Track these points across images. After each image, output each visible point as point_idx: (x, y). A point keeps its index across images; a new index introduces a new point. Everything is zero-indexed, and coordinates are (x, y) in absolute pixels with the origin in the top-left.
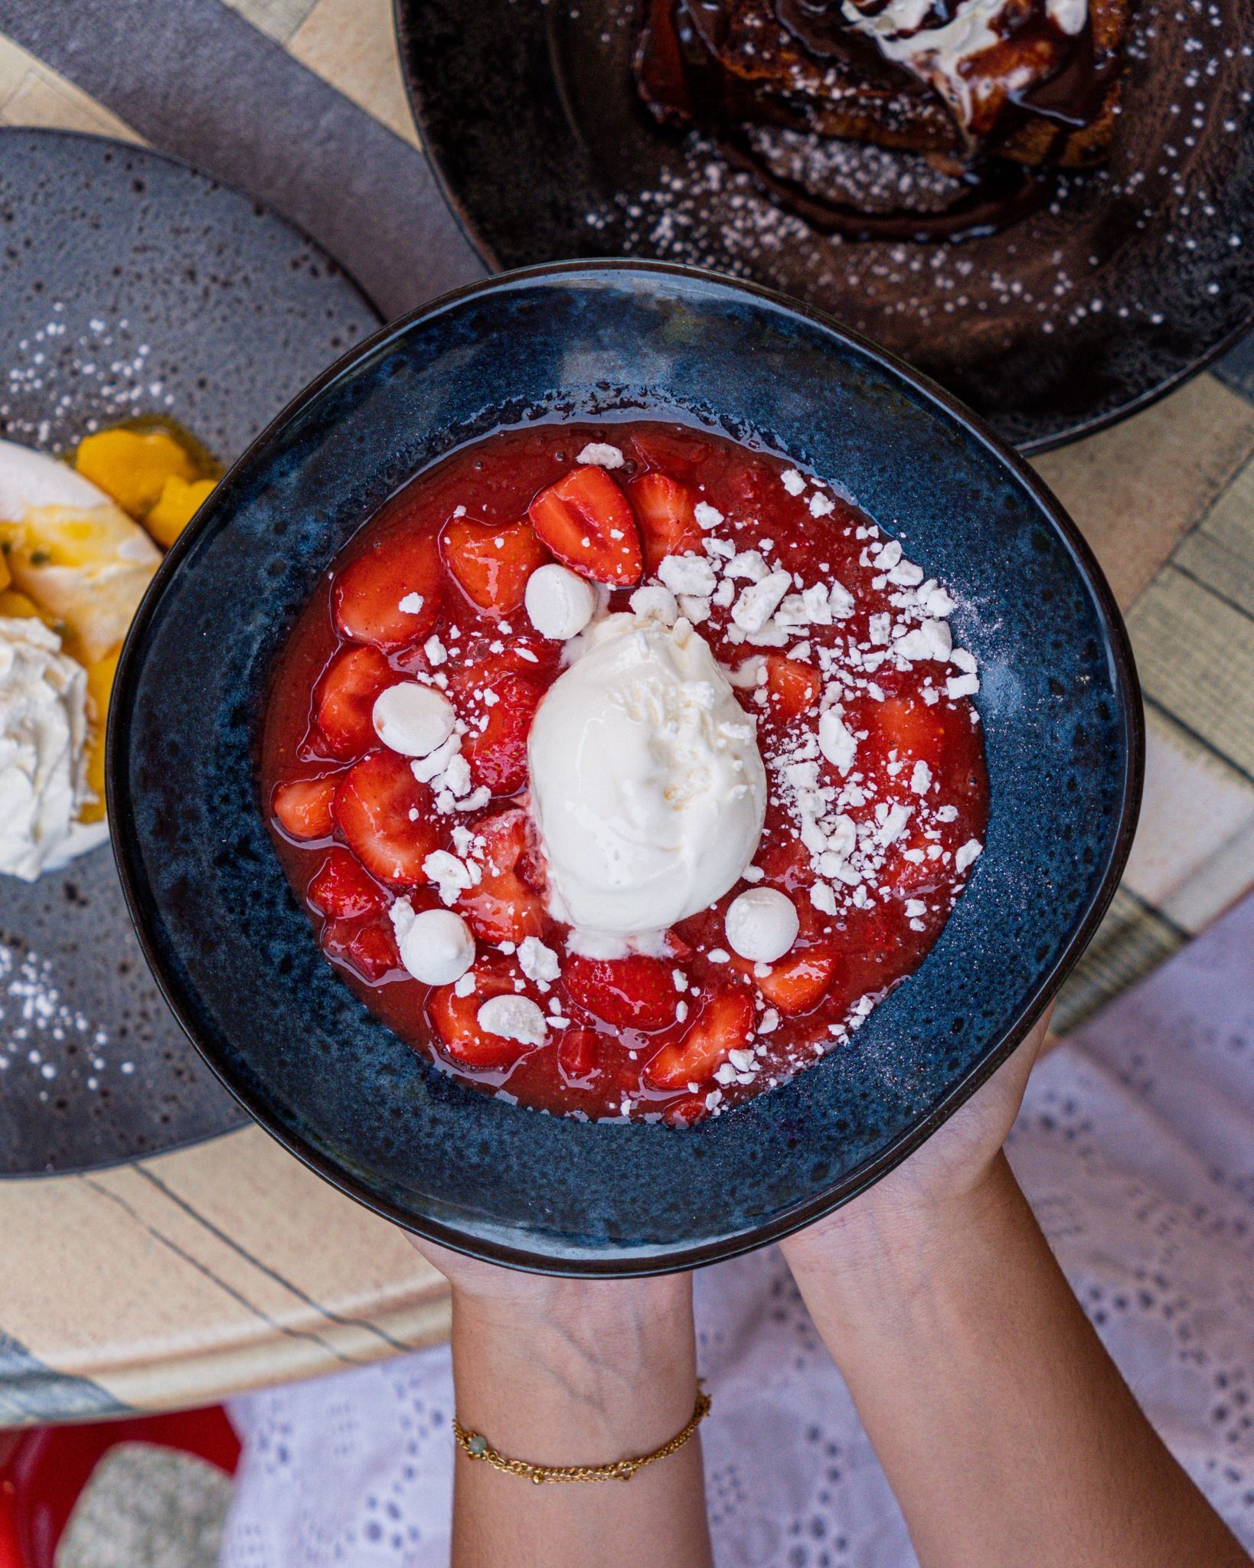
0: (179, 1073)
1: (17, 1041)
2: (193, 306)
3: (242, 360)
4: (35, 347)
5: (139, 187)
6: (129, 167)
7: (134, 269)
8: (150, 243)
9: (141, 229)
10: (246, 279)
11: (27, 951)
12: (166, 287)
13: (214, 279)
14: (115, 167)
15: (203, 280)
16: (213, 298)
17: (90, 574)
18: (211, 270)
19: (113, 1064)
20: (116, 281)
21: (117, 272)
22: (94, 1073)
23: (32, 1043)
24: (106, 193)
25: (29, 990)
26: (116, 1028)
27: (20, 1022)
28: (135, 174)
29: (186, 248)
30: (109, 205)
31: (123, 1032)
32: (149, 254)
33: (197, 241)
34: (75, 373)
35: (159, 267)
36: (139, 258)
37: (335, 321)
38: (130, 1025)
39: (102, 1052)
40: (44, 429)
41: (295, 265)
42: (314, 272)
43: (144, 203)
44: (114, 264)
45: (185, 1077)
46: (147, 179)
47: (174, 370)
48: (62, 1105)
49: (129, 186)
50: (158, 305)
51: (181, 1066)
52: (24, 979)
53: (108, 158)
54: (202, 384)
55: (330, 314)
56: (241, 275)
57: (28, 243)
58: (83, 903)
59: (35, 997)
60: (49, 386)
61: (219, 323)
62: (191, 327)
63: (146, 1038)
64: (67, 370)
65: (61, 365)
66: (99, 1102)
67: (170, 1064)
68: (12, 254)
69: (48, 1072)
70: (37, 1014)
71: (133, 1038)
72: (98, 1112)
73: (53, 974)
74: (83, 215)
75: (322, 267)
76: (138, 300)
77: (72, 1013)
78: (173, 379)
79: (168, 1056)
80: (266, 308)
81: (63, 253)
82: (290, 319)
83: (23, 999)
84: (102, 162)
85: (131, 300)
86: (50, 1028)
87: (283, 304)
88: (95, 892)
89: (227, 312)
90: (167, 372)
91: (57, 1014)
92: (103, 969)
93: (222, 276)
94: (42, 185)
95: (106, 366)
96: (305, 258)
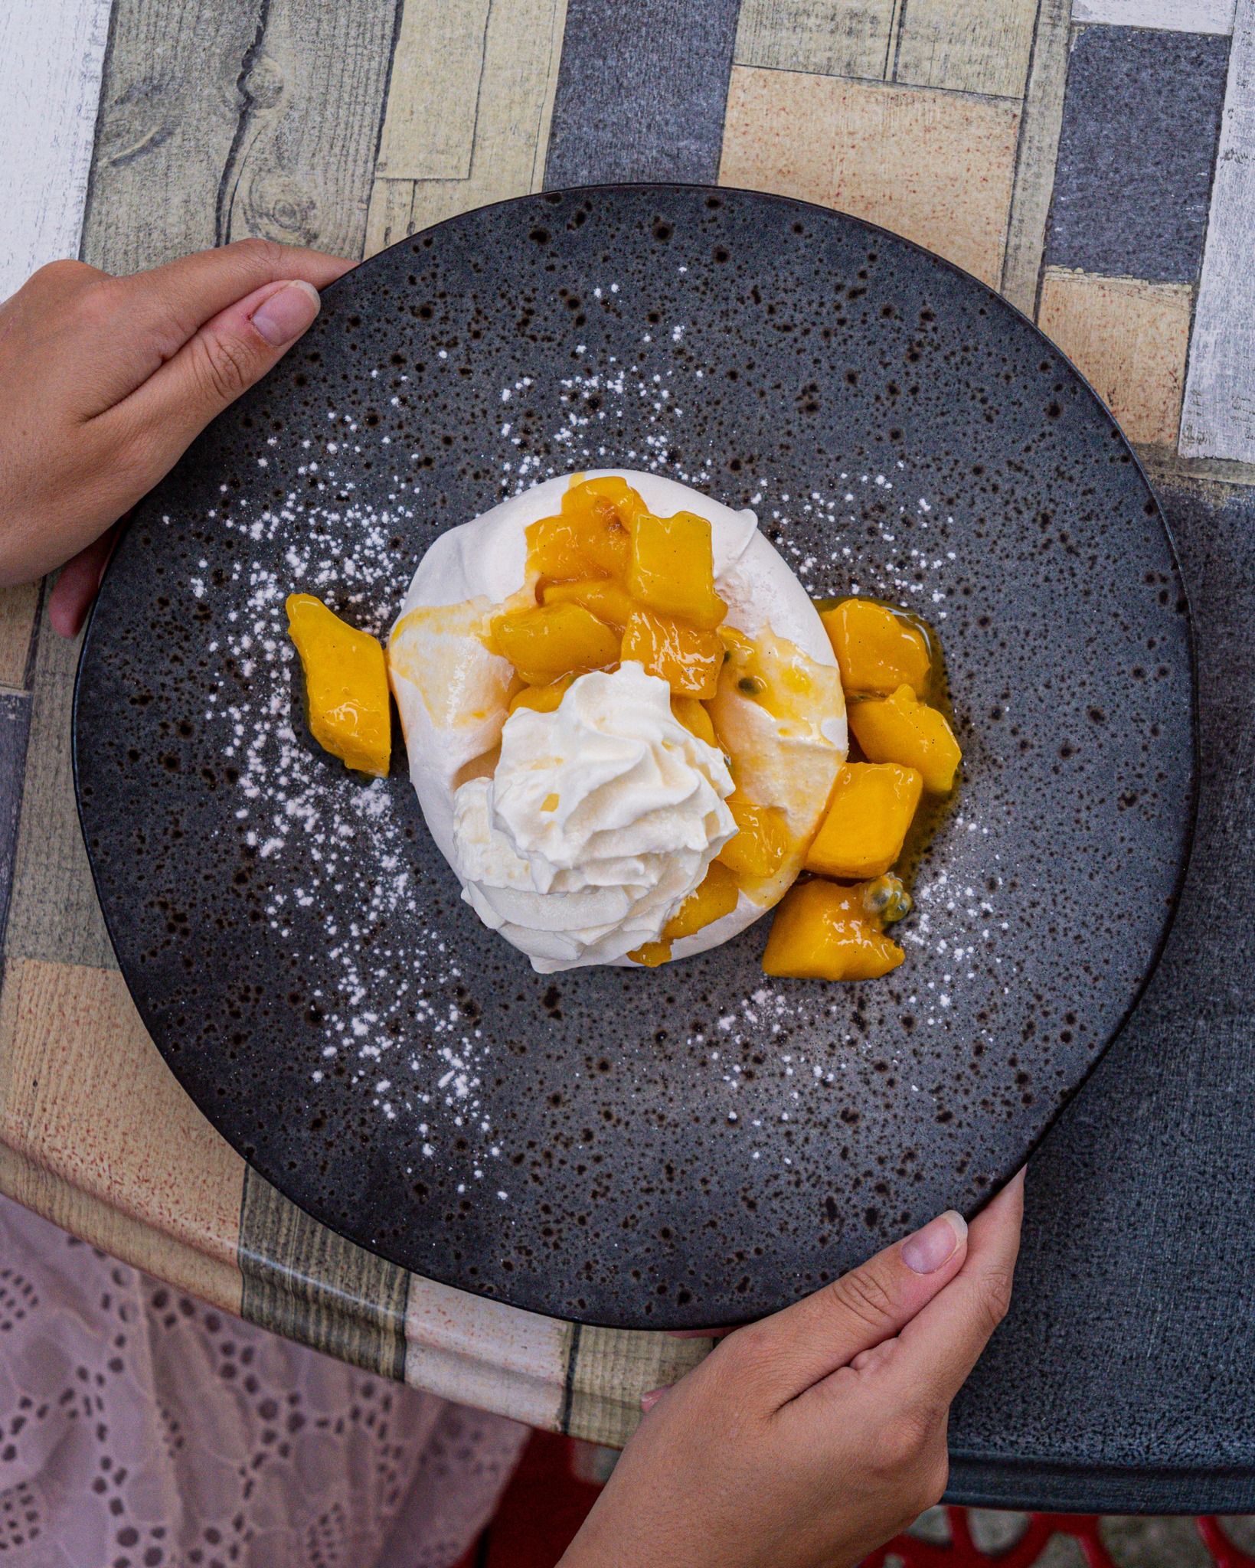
0: (548, 1232)
1: (416, 1102)
2: (1026, 548)
3: (1038, 627)
4: (854, 484)
5: (1054, 411)
6: (1058, 388)
7: (995, 479)
8: (1026, 466)
9: (1028, 449)
10: (1093, 559)
11: (477, 1024)
12: (1013, 514)
13: (1063, 538)
14: (1045, 380)
15: (1052, 531)
16: (1049, 554)
17: (783, 731)
18: (1066, 527)
19: (492, 1183)
20: (970, 478)
21: (978, 471)
22: (470, 1179)
23: (429, 1113)
24: (1019, 395)
25: (457, 1063)
26: (515, 1150)
27: (430, 1086)
28: (1059, 397)
29: (1056, 494)
30: (1015, 408)
31: (519, 1159)
32: (1019, 475)
33: (1074, 494)
34: (872, 531)
35: (1019, 493)
36: (1006, 471)
37: (1150, 654)
38: (530, 1155)
39: (489, 1164)
40: (810, 562)
41: (1150, 579)
42: (1164, 597)
43: (1047, 429)
44: (979, 462)
45: (551, 1240)
46: (1066, 409)
47: (967, 592)
48: (420, 1189)
49: (1046, 403)
50: (994, 525)
51: (553, 1226)
52: (458, 1049)
53: (1045, 367)
54: (984, 622)
55: (1151, 644)
56: (1091, 552)
57: (914, 390)
58: (557, 1015)
59: (458, 1072)
60: (840, 527)
61: (1040, 579)
62: (1010, 565)
63: (536, 1178)
64: (868, 523)
65: (865, 516)
66: (457, 1210)
67: (544, 1217)
68: (893, 390)
69: (428, 1150)
70: (451, 1089)
71: (524, 1170)
72: (449, 1218)
73: (488, 1062)
74: (984, 401)
75: (1173, 598)
76: (979, 507)
77: (482, 1109)
78: (960, 599)
79: (546, 1209)
80: (1094, 597)
81: (939, 420)
82: (1111, 621)
83: (447, 1067)
84: (1038, 367)
85: (972, 504)
86: (454, 1110)
87: (1111, 604)
88: (575, 1012)
89: (1054, 575)
90: (959, 589)
91: (468, 1102)
92: (536, 1087)
93: (1072, 541)
94: (966, 349)
95: (907, 545)
96: (1164, 580)
